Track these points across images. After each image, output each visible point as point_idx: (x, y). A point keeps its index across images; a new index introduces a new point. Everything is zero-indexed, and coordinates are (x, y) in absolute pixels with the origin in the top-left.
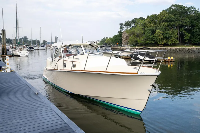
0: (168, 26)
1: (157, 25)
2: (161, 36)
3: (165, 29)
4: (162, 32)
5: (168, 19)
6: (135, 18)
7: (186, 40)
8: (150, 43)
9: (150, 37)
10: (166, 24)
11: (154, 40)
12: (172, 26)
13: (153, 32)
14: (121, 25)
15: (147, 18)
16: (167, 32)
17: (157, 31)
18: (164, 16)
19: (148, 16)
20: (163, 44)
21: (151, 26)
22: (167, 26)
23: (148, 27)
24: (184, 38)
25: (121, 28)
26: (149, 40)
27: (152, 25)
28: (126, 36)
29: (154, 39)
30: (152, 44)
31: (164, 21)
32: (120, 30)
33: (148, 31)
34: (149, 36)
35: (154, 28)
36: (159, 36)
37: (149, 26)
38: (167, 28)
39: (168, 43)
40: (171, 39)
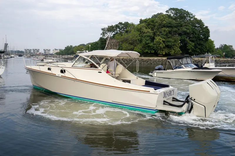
0: (170, 32)
1: (155, 30)
2: (162, 44)
3: (166, 35)
4: (164, 40)
5: (170, 24)
6: (120, 23)
7: (189, 49)
8: (149, 52)
9: (149, 45)
10: (167, 29)
11: (154, 48)
12: (174, 32)
13: (153, 39)
14: (103, 29)
15: (140, 22)
16: (170, 39)
17: (157, 39)
18: (164, 21)
19: (141, 20)
20: (164, 54)
21: (148, 32)
22: (168, 32)
23: (144, 33)
24: (188, 48)
25: (103, 34)
26: (147, 48)
27: (149, 30)
28: (112, 44)
29: (154, 47)
30: (151, 53)
31: (164, 26)
32: (101, 36)
33: (147, 37)
34: (149, 43)
35: (152, 34)
36: (160, 44)
37: (146, 32)
38: (168, 34)
39: (170, 53)
40: (173, 48)
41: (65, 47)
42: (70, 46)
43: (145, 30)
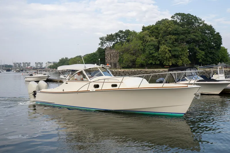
0: (176, 40)
1: (159, 38)
2: (168, 54)
3: (173, 43)
4: (170, 49)
5: (176, 31)
6: (120, 31)
7: (199, 59)
8: (154, 63)
9: (153, 55)
10: (173, 37)
11: (159, 59)
12: (181, 40)
13: (157, 49)
14: (101, 39)
15: (142, 29)
16: (177, 48)
17: (162, 48)
18: (169, 27)
19: (144, 27)
20: (171, 64)
21: (152, 40)
22: (174, 40)
23: (148, 41)
24: (197, 57)
25: (102, 44)
26: (151, 59)
27: (153, 38)
28: (112, 55)
29: (159, 57)
30: (155, 64)
31: (170, 34)
32: (100, 46)
33: (150, 46)
34: (153, 53)
35: (156, 43)
36: (165, 54)
37: (149, 40)
38: (174, 42)
39: (178, 64)
40: (181, 58)
41: (60, 60)
42: (65, 58)
43: (149, 39)
